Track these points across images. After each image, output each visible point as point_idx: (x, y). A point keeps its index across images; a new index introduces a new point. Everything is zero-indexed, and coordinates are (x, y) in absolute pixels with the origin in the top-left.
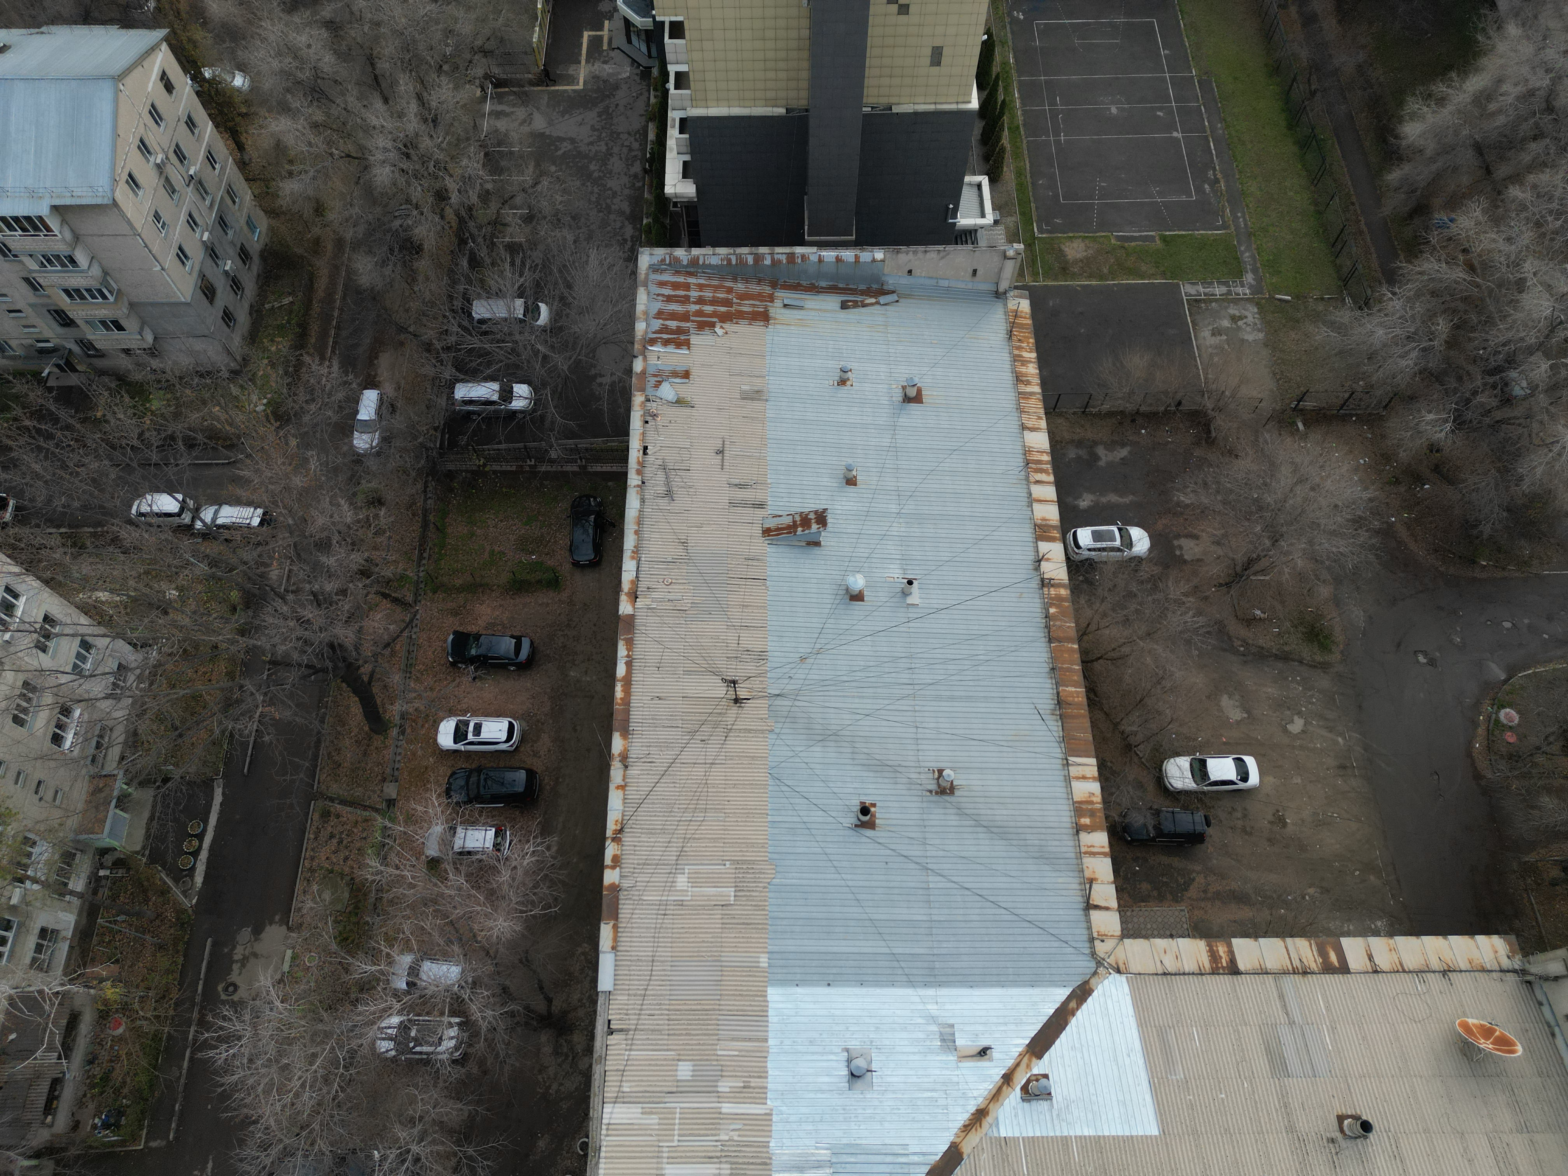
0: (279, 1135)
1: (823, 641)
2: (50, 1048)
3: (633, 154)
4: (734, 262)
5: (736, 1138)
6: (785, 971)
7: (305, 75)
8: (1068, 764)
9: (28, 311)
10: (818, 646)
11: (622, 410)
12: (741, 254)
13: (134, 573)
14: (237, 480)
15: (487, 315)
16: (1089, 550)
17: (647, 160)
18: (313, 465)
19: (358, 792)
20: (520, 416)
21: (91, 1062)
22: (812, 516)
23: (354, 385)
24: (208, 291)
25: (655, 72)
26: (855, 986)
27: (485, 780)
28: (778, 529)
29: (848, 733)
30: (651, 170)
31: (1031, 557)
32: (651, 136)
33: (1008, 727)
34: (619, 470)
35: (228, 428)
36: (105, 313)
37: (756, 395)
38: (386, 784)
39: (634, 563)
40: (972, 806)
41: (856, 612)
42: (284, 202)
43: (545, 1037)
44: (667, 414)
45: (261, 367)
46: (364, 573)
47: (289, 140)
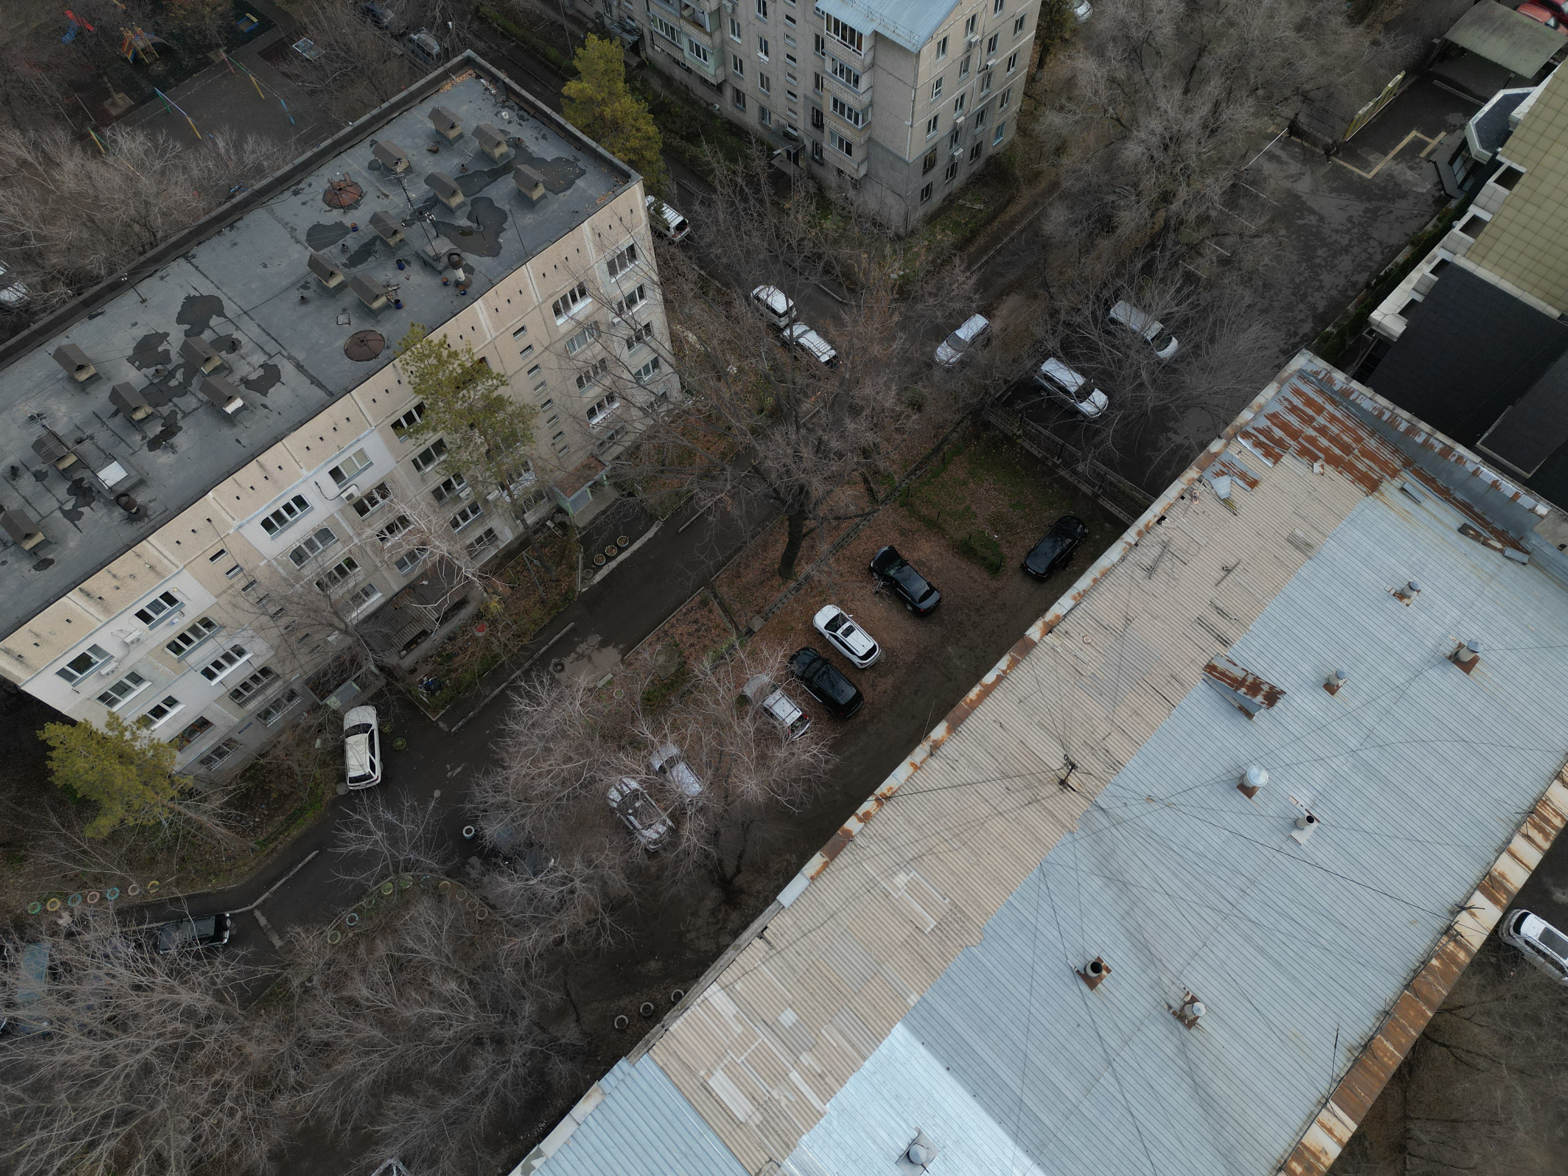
0: (509, 791)
1: (1181, 800)
2: (437, 609)
3: (1370, 263)
4: (1385, 418)
5: (783, 1104)
6: (923, 1023)
7: (1137, 34)
8: (1324, 1105)
9: (800, 100)
10: (1173, 800)
11: (1169, 473)
12: (1397, 415)
13: (722, 336)
14: (837, 320)
15: (1121, 319)
16: (1527, 942)
17: (1377, 277)
18: (896, 345)
19: (737, 606)
20: (1080, 418)
21: (450, 639)
22: (1265, 688)
23: (974, 305)
24: (929, 163)
25: (1453, 204)
26: (968, 1092)
27: (824, 672)
28: (1223, 674)
29: (1137, 893)
30: (1374, 288)
31: (1458, 897)
32: (1400, 258)
33: (1294, 1022)
34: (1125, 519)
35: (861, 275)
36: (847, 133)
37: (1304, 547)
38: (757, 617)
39: (1073, 603)
40: (1198, 1053)
41: (1234, 802)
42: (1038, 128)
43: (714, 893)
44: (1206, 503)
45: (920, 246)
46: (865, 453)
47: (1082, 80)
